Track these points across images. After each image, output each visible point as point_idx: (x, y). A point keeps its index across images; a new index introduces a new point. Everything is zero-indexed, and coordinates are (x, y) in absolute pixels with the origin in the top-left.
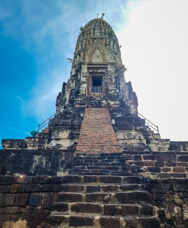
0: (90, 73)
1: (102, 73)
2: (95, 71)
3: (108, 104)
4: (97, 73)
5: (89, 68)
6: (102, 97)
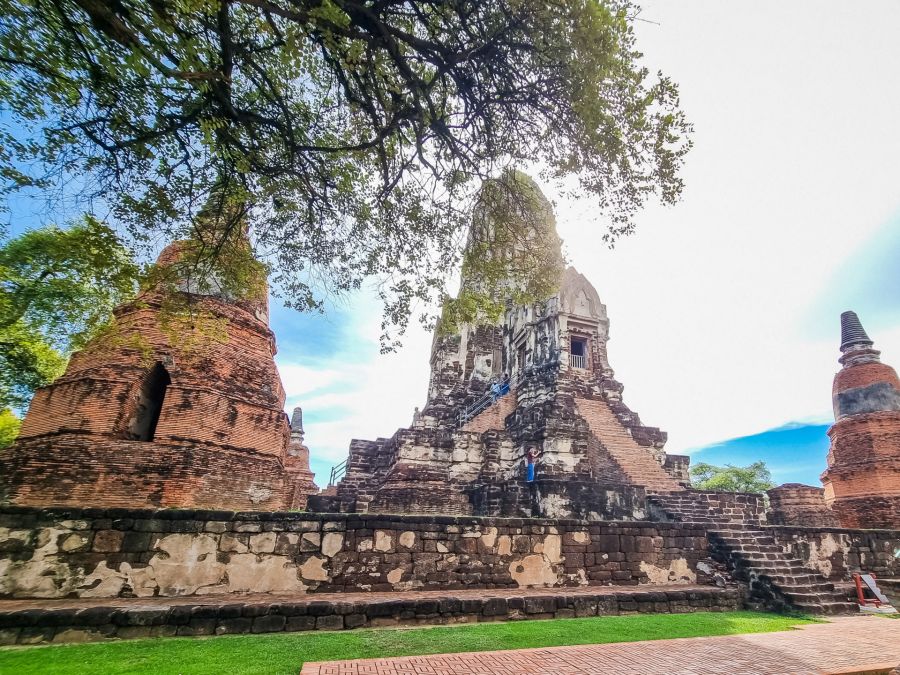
0: (570, 331)
1: (587, 334)
2: (578, 329)
3: (605, 395)
4: (579, 332)
5: (569, 323)
6: (591, 379)
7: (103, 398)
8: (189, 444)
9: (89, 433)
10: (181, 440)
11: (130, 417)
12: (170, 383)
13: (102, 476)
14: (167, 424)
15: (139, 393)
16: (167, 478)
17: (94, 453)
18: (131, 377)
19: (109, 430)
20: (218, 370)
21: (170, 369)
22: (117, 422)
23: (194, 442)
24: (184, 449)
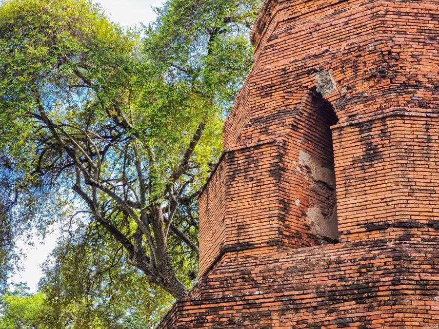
7: (252, 179)
8: (400, 232)
9: (249, 246)
10: (382, 227)
11: (305, 205)
12: (335, 120)
13: (275, 317)
14: (351, 200)
15: (304, 158)
16: (371, 308)
17: (260, 280)
18: (280, 131)
19: (274, 235)
20: (410, 69)
21: (330, 93)
22: (282, 219)
23: (407, 225)
24: (391, 245)
